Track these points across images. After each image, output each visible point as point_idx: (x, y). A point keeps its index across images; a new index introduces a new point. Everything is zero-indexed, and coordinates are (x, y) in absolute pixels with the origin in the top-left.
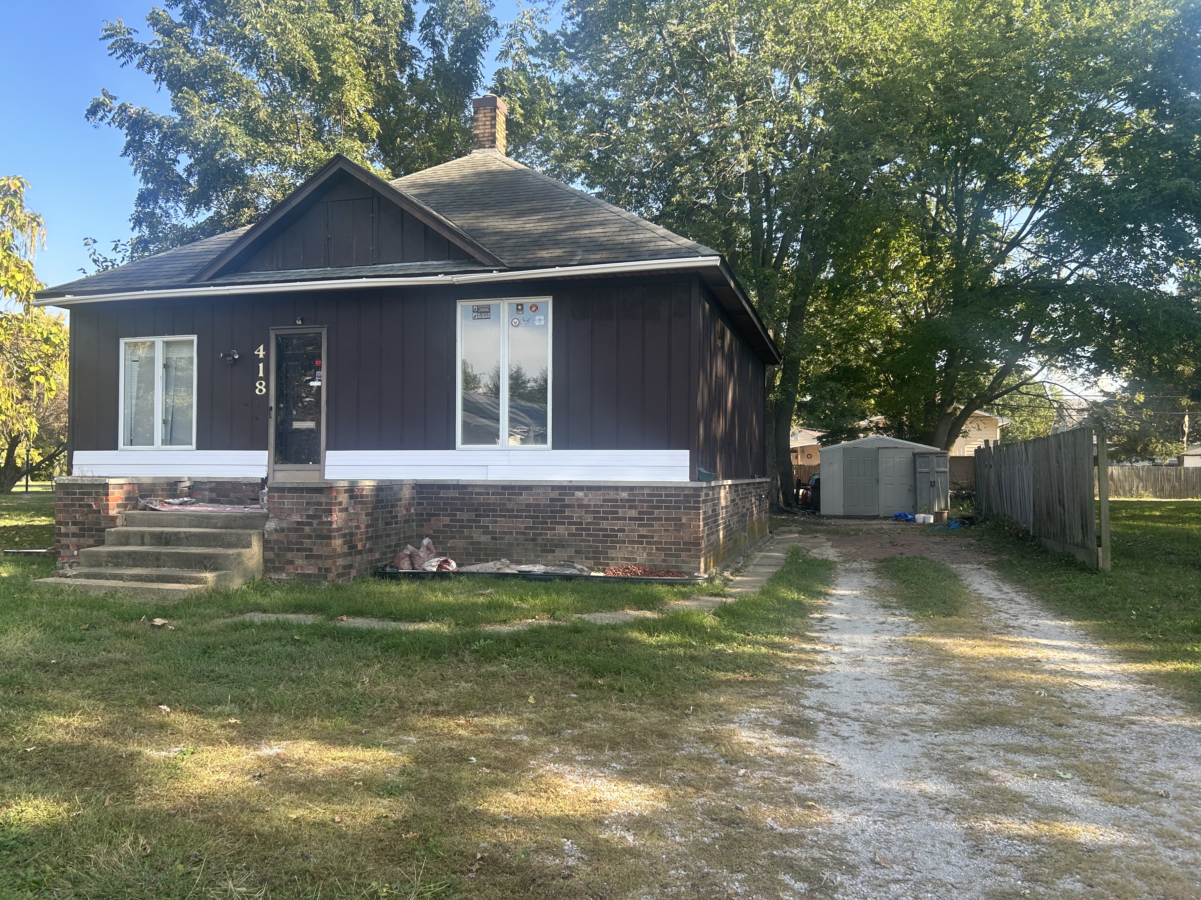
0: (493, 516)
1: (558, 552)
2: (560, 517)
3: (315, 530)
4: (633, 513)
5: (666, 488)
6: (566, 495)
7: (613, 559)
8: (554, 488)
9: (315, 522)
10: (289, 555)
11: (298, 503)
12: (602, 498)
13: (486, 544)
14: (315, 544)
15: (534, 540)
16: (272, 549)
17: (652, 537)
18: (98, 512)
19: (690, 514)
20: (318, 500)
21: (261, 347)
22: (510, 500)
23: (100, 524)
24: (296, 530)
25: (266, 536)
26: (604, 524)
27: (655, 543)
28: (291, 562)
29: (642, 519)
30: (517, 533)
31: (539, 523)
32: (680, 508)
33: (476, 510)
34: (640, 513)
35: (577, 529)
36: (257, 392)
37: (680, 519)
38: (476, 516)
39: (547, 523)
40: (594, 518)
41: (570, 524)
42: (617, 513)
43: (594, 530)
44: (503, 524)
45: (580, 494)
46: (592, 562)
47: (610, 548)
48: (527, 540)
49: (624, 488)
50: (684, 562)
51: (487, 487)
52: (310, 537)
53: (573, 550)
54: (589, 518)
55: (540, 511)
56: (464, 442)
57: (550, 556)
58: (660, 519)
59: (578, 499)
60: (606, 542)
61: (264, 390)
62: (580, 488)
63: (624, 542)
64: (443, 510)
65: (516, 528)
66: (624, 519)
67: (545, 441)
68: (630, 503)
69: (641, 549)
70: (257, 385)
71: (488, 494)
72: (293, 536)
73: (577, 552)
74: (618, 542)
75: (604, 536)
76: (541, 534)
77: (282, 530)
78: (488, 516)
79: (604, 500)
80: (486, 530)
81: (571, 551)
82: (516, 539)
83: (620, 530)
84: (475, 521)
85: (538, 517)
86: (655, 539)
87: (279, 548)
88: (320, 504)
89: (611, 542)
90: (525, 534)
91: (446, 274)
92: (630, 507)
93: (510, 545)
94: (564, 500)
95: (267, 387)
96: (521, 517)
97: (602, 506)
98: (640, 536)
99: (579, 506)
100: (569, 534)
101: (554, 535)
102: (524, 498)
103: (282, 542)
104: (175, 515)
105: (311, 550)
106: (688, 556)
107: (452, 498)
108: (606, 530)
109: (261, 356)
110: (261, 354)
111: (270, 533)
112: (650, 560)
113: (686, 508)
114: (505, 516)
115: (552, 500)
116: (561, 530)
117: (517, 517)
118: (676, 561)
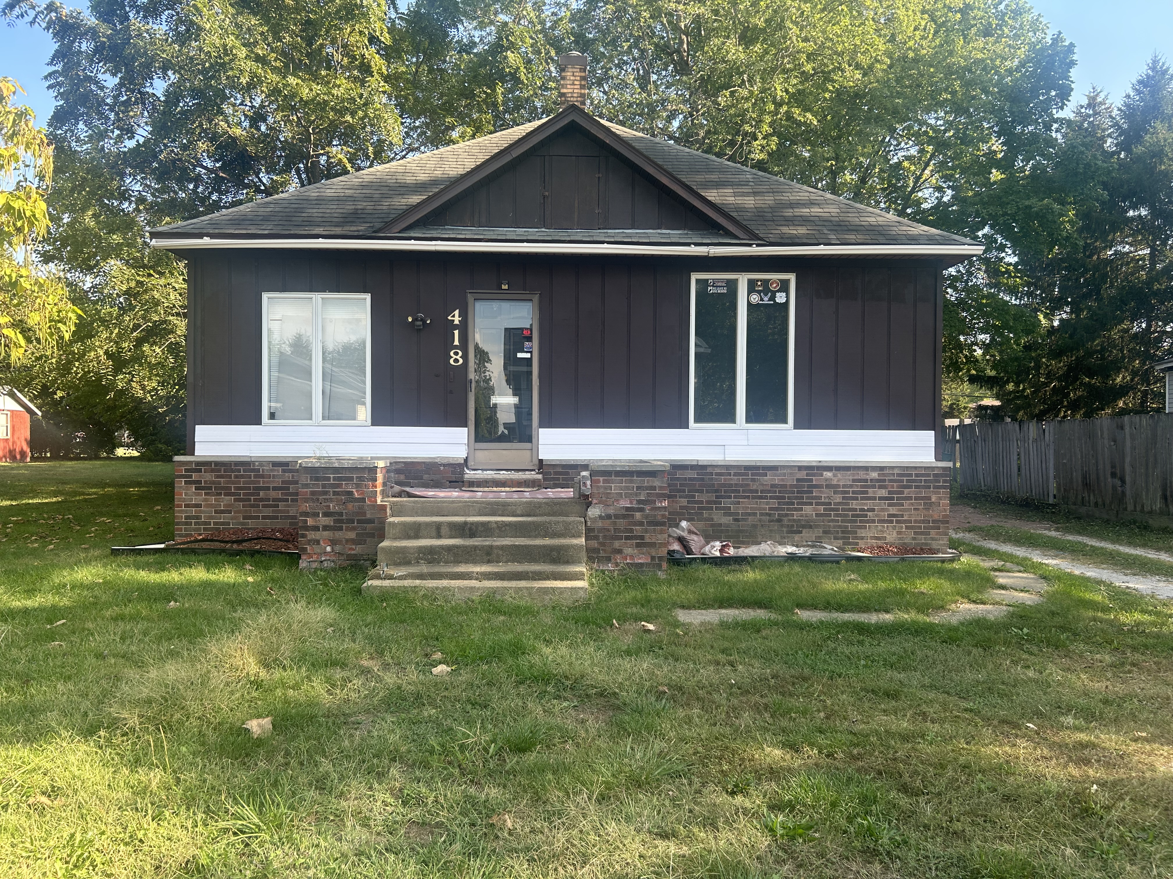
0: (735, 497)
1: (806, 533)
2: (808, 498)
3: (647, 517)
4: (883, 493)
5: (916, 468)
6: (814, 475)
7: (862, 538)
8: (800, 468)
9: (647, 507)
10: (617, 544)
11: (627, 488)
12: (851, 478)
13: (728, 526)
14: (646, 531)
15: (779, 521)
16: (596, 538)
17: (902, 516)
18: (363, 500)
19: (939, 493)
20: (651, 484)
21: (457, 312)
22: (753, 480)
23: (364, 514)
24: (624, 517)
25: (589, 524)
26: (854, 504)
27: (905, 522)
28: (620, 551)
29: (892, 499)
30: (761, 514)
31: (784, 503)
32: (929, 487)
33: (716, 491)
34: (890, 492)
35: (825, 509)
36: (452, 361)
37: (929, 498)
38: (717, 497)
39: (793, 504)
40: (843, 498)
41: (817, 504)
42: (867, 492)
43: (843, 510)
44: (747, 505)
45: (828, 474)
46: (841, 541)
47: (860, 527)
48: (772, 521)
49: (874, 468)
50: (933, 539)
51: (728, 467)
52: (641, 524)
53: (821, 530)
54: (838, 498)
55: (786, 492)
56: (696, 421)
57: (797, 537)
58: (910, 498)
59: (826, 480)
60: (856, 521)
61: (461, 361)
62: (829, 468)
63: (873, 521)
64: (679, 491)
65: (760, 509)
66: (874, 498)
67: (785, 421)
68: (881, 483)
69: (891, 529)
70: (452, 354)
71: (730, 474)
72: (622, 523)
73: (825, 532)
74: (868, 522)
75: (853, 516)
76: (787, 515)
77: (609, 517)
78: (730, 497)
79: (854, 481)
80: (727, 512)
81: (819, 532)
82: (760, 521)
83: (869, 510)
84: (715, 503)
85: (784, 498)
86: (905, 518)
87: (605, 537)
88: (654, 488)
89: (861, 521)
90: (769, 515)
91: (696, 244)
92: (880, 487)
93: (754, 526)
94: (812, 480)
95: (465, 357)
96: (766, 498)
97: (851, 486)
98: (890, 515)
99: (827, 486)
100: (817, 515)
101: (802, 516)
102: (769, 479)
103: (608, 530)
104: (460, 502)
105: (642, 538)
106: (937, 534)
107: (690, 479)
108: (856, 510)
109: (456, 322)
110: (457, 320)
111: (594, 520)
112: (900, 539)
113: (935, 487)
114: (748, 497)
115: (798, 480)
116: (808, 510)
117: (761, 498)
118: (925, 539)
